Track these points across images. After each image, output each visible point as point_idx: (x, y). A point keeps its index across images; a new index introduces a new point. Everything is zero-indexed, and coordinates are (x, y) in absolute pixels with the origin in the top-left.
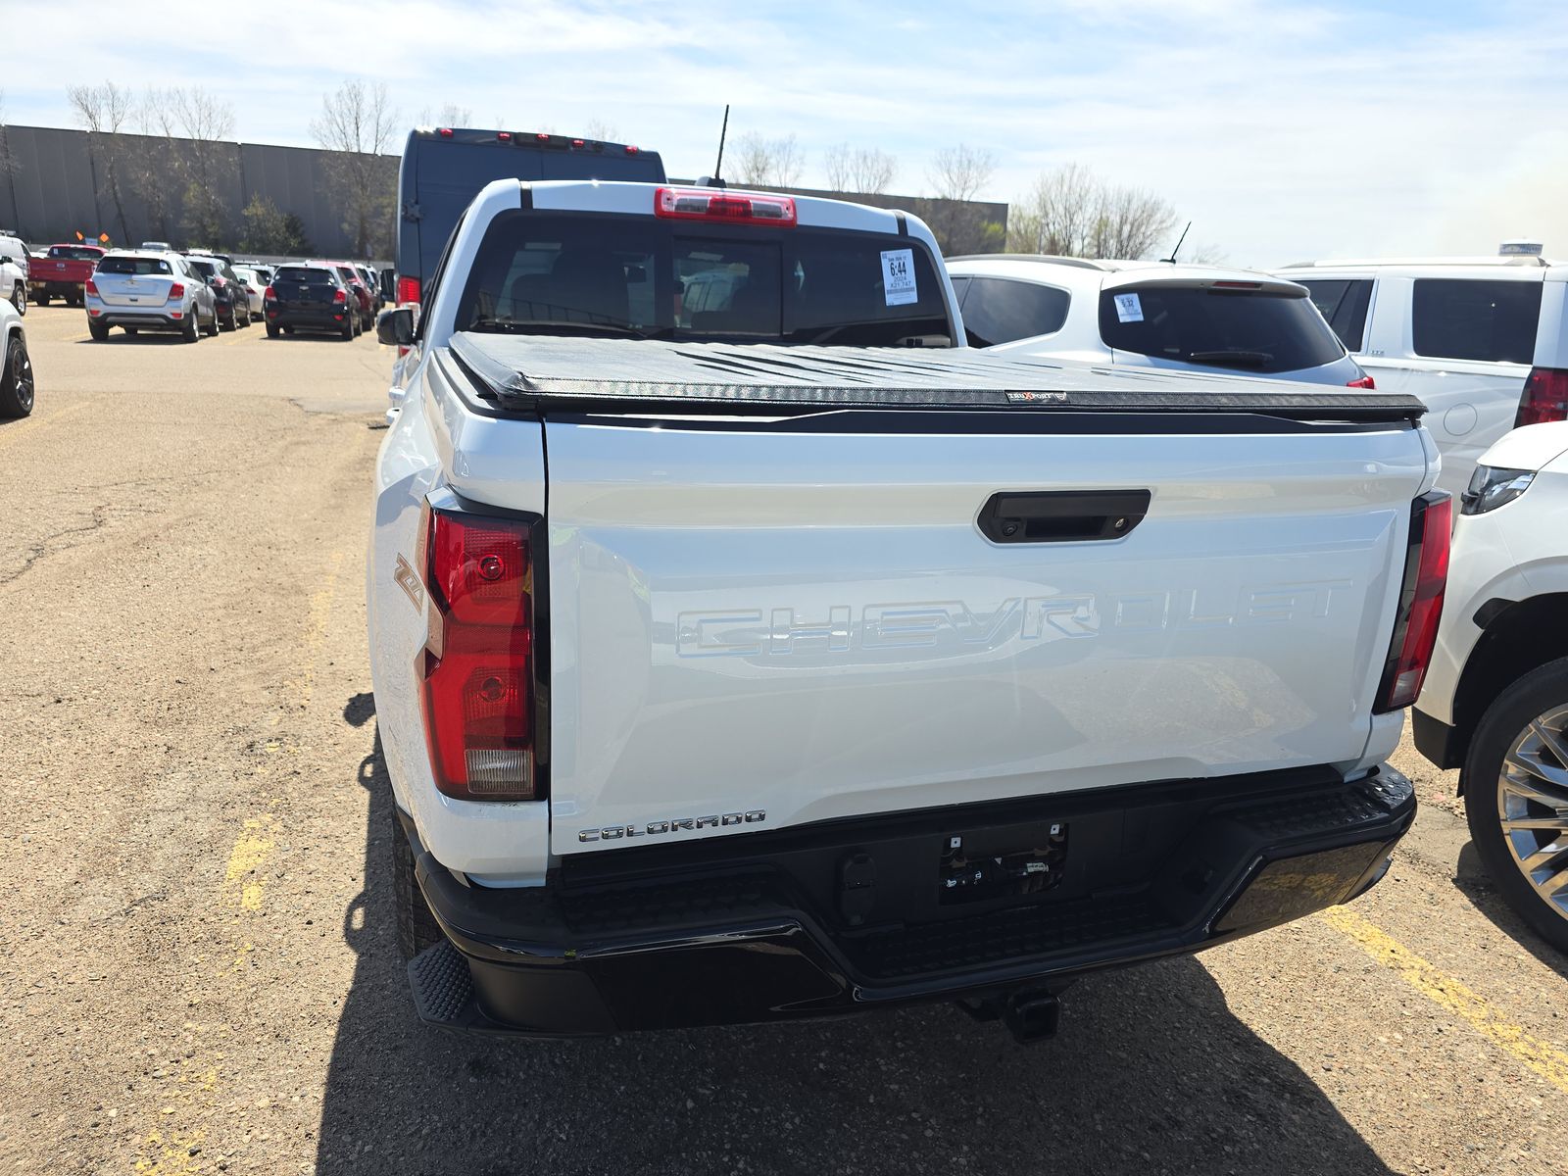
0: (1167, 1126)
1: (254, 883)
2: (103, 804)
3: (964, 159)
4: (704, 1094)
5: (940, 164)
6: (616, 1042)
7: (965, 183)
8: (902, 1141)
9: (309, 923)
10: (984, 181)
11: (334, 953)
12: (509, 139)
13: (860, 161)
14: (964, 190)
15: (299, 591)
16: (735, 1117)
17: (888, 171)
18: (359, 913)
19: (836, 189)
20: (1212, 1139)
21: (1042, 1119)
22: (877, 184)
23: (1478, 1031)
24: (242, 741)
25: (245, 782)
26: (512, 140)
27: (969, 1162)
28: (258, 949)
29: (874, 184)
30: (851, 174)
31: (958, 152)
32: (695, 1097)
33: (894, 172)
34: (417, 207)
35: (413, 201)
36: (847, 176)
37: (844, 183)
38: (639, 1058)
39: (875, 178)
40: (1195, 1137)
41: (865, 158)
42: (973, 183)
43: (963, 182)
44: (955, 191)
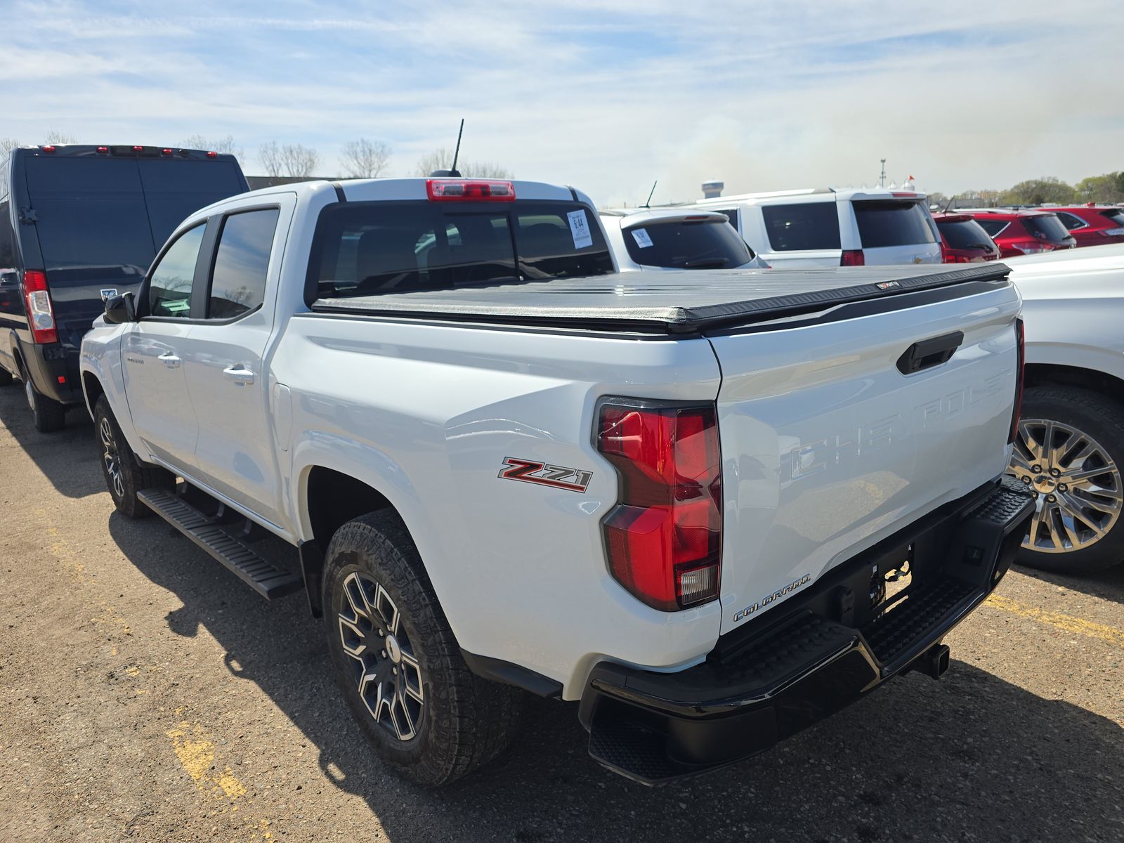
0: (936, 717)
1: (222, 776)
2: (16, 759)
3: (366, 149)
4: (685, 797)
5: (349, 154)
6: (600, 786)
7: (370, 166)
8: (819, 778)
9: (299, 788)
10: (384, 164)
11: (341, 802)
12: (106, 152)
13: (288, 154)
14: (370, 171)
15: (31, 547)
16: (716, 802)
17: (311, 160)
18: (332, 767)
19: (273, 175)
20: (960, 715)
21: (875, 737)
22: (304, 170)
23: (1022, 617)
24: (100, 675)
25: (135, 705)
26: (110, 152)
27: (862, 775)
28: (276, 821)
29: (302, 170)
30: (282, 163)
31: (361, 144)
32: (682, 800)
33: (316, 161)
34: (33, 212)
35: (28, 207)
36: (280, 165)
37: (278, 170)
38: (626, 790)
39: (302, 166)
40: (953, 717)
41: (291, 152)
42: (376, 165)
43: (368, 165)
44: (364, 172)
